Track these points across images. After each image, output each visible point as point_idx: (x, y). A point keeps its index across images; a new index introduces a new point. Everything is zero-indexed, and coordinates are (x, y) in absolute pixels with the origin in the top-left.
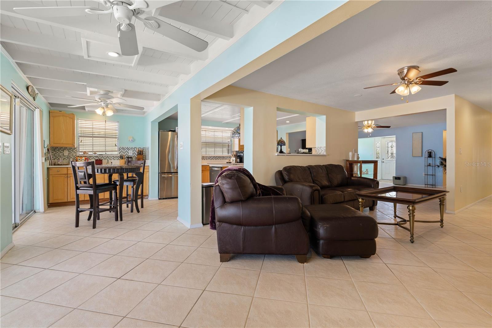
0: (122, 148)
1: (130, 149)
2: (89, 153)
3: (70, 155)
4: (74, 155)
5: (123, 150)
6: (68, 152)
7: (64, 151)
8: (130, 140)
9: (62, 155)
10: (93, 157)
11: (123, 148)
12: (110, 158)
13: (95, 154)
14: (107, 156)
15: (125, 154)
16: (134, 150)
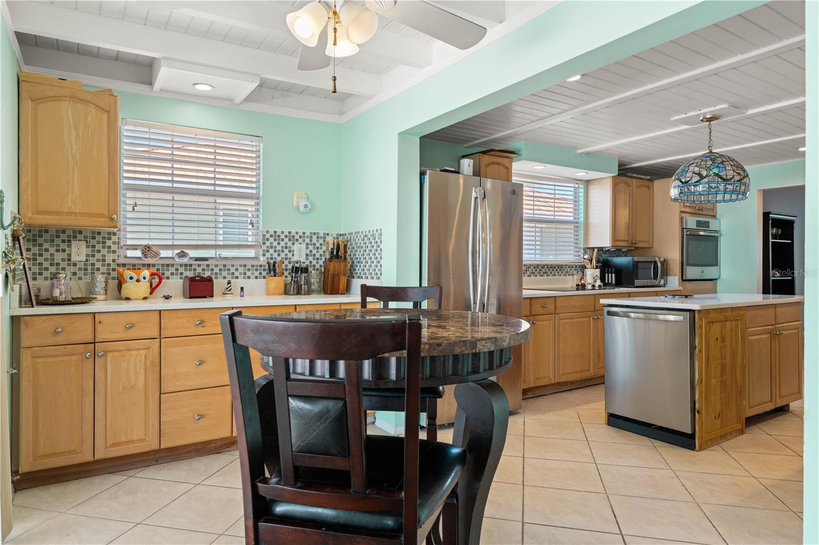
0: (271, 236)
1: (297, 237)
2: (164, 253)
3: (92, 260)
4: (109, 258)
5: (275, 244)
6: (88, 247)
7: (69, 246)
8: (298, 208)
9: (63, 260)
10: (177, 270)
11: (276, 236)
12: (233, 270)
13: (182, 255)
14: (225, 266)
15: (283, 255)
16: (311, 241)
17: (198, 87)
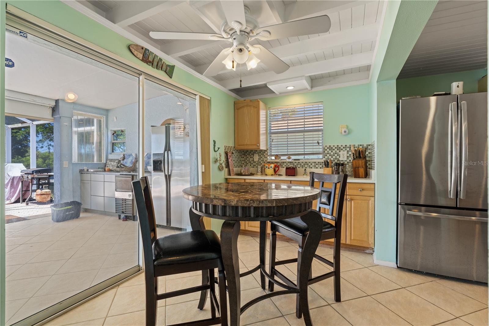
0: (328, 148)
1: (342, 148)
2: (283, 158)
3: (260, 161)
4: (265, 160)
5: (330, 152)
6: (258, 156)
7: (254, 156)
8: (341, 133)
9: (252, 161)
10: (287, 164)
11: (330, 148)
12: (310, 164)
13: (289, 158)
14: (306, 162)
15: (334, 157)
16: (350, 149)
17: (289, 88)
